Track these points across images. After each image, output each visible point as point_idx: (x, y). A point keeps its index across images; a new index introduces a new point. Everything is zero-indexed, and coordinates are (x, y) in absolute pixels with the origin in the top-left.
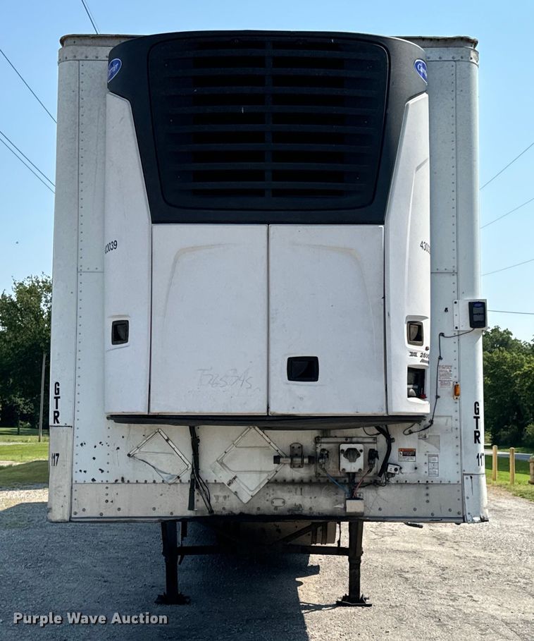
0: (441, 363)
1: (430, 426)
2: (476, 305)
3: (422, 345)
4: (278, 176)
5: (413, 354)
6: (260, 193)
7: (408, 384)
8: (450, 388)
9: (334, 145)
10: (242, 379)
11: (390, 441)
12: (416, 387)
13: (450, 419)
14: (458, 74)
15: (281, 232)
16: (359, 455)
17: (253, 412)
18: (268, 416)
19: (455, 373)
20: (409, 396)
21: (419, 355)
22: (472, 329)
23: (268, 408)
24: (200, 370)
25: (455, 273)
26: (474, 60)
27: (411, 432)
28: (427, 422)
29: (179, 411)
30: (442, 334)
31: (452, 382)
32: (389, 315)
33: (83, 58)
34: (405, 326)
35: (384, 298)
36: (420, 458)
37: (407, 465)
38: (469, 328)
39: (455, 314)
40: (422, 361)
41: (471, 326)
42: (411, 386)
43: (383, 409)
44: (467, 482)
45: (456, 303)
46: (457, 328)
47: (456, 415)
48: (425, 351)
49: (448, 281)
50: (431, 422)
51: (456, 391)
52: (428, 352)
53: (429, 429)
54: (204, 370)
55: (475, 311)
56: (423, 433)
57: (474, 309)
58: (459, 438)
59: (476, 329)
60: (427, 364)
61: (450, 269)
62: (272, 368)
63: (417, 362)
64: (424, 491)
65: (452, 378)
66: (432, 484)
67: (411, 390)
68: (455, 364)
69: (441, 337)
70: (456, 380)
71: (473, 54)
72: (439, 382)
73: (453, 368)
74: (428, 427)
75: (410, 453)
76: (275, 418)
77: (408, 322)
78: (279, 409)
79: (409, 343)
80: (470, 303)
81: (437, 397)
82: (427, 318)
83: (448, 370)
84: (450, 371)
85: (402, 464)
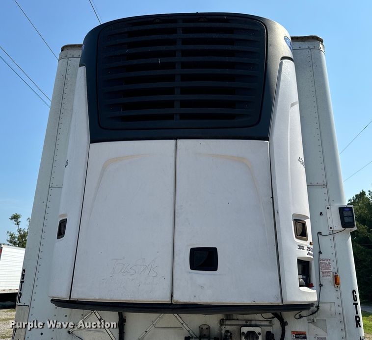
0: (322, 256)
1: (317, 311)
2: (345, 209)
3: (307, 240)
4: (184, 104)
5: (301, 247)
6: (170, 117)
7: (299, 275)
8: (331, 278)
9: (227, 82)
10: (149, 268)
11: (284, 324)
12: (305, 277)
13: (333, 305)
14: (313, 56)
15: (186, 145)
16: (258, 338)
17: (158, 300)
18: (172, 303)
19: (333, 265)
20: (300, 286)
21: (305, 248)
22: (343, 229)
23: (172, 296)
24: (114, 259)
25: (325, 186)
26: (322, 49)
27: (301, 317)
28: (314, 308)
29: (93, 298)
30: (320, 233)
31: (331, 273)
32: (278, 212)
33: (71, 56)
34: (292, 222)
35: (272, 197)
38: (341, 228)
39: (328, 217)
40: (309, 254)
41: (343, 227)
42: (301, 276)
43: (278, 299)
45: (328, 208)
46: (331, 228)
47: (338, 302)
48: (310, 246)
49: (320, 192)
50: (318, 307)
51: (336, 281)
52: (312, 247)
53: (316, 313)
54: (117, 259)
55: (345, 214)
56: (311, 317)
57: (344, 212)
58: (343, 322)
59: (347, 229)
60: (312, 257)
61: (321, 182)
62: (176, 258)
63: (304, 254)
65: (332, 270)
67: (301, 280)
68: (333, 257)
69: (319, 235)
70: (335, 270)
71: (321, 46)
72: (321, 273)
73: (331, 261)
74: (315, 312)
75: (301, 336)
76: (178, 306)
77: (294, 220)
78: (181, 297)
79: (296, 238)
80: (339, 208)
81: (321, 285)
82: (308, 218)
83: (327, 262)
84: (329, 263)
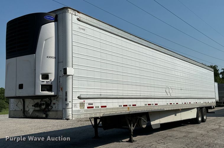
0: (60, 83)
3: (48, 79)
5: (43, 82)
11: (51, 101)
16: (44, 104)
17: (14, 96)
19: (62, 85)
22: (64, 75)
25: (63, 62)
27: (55, 99)
30: (60, 77)
36: (56, 105)
37: (54, 107)
39: (62, 71)
40: (47, 83)
44: (63, 110)
45: (62, 69)
46: (62, 75)
47: (62, 95)
48: (49, 81)
50: (58, 97)
51: (61, 89)
52: (51, 81)
56: (57, 99)
57: (64, 70)
58: (63, 100)
63: (45, 83)
64: (56, 112)
66: (58, 111)
68: (62, 83)
72: (59, 87)
75: (54, 104)
77: (42, 75)
79: (42, 79)
81: (59, 91)
82: (51, 73)
85: (53, 106)
